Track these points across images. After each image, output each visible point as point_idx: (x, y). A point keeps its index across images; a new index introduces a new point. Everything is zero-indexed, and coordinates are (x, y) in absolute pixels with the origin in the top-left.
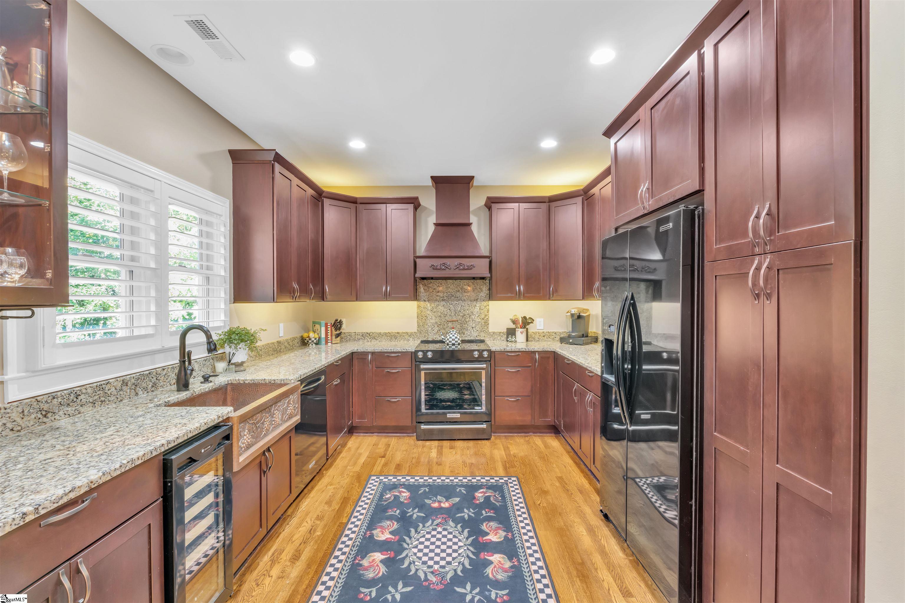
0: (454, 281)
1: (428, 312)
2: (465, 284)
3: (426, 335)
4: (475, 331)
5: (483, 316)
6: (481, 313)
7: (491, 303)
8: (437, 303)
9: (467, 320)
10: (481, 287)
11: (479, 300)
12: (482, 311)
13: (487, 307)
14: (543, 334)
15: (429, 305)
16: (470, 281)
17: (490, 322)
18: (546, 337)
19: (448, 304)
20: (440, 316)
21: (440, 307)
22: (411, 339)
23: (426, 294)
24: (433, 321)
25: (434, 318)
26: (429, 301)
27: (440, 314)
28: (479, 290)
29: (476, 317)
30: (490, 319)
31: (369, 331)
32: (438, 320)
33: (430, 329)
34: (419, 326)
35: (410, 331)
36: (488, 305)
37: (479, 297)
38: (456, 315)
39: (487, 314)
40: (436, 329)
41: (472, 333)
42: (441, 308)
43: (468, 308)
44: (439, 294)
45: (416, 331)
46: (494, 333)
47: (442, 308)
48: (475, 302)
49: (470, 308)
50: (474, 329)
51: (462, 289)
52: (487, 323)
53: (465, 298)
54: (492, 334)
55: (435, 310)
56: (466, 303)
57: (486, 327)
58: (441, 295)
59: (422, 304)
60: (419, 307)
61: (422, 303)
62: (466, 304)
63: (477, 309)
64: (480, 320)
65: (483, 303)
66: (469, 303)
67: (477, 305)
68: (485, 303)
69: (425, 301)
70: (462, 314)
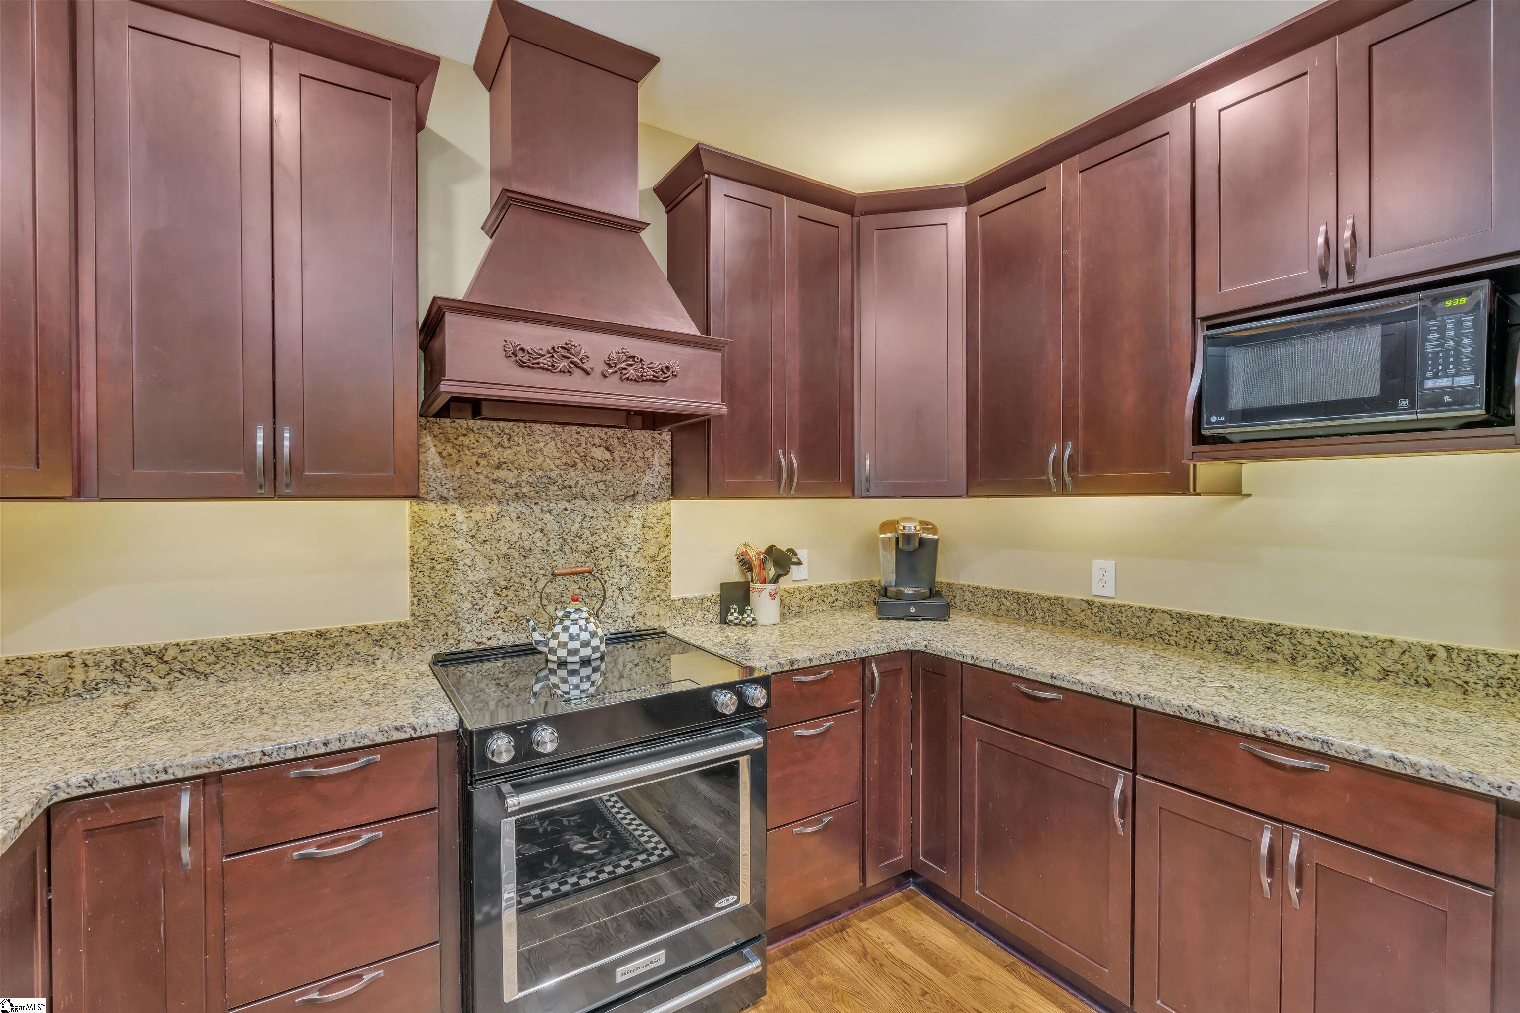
0: (558, 429)
1: (460, 543)
2: (597, 441)
3: (452, 629)
4: (629, 599)
5: (652, 550)
6: (646, 541)
7: (676, 505)
8: (492, 508)
9: (603, 564)
10: (648, 454)
11: (640, 497)
12: (650, 535)
13: (666, 520)
14: (811, 594)
15: (460, 515)
16: (611, 432)
17: (673, 568)
18: (816, 600)
19: (537, 509)
20: (506, 556)
21: (505, 522)
22: (385, 654)
23: (449, 472)
24: (479, 576)
25: (481, 562)
26: (460, 499)
27: (504, 548)
28: (641, 464)
29: (631, 555)
30: (672, 558)
31: (157, 641)
32: (497, 570)
33: (467, 605)
34: (418, 598)
35: (376, 619)
36: (669, 514)
37: (642, 488)
38: (567, 549)
39: (665, 542)
40: (491, 604)
41: (620, 607)
42: (511, 528)
43: (605, 524)
44: (501, 474)
45: (408, 618)
46: (685, 601)
47: (514, 527)
48: (628, 503)
49: (614, 523)
50: (625, 593)
51: (584, 457)
52: (664, 572)
53: (595, 490)
54: (679, 604)
55: (486, 533)
56: (599, 507)
57: (661, 586)
58: (511, 477)
59: (433, 511)
60: (418, 522)
61: (432, 506)
62: (600, 511)
63: (633, 529)
64: (643, 564)
65: (652, 507)
66: (610, 506)
67: (636, 515)
68: (658, 508)
69: (445, 499)
70: (584, 547)
